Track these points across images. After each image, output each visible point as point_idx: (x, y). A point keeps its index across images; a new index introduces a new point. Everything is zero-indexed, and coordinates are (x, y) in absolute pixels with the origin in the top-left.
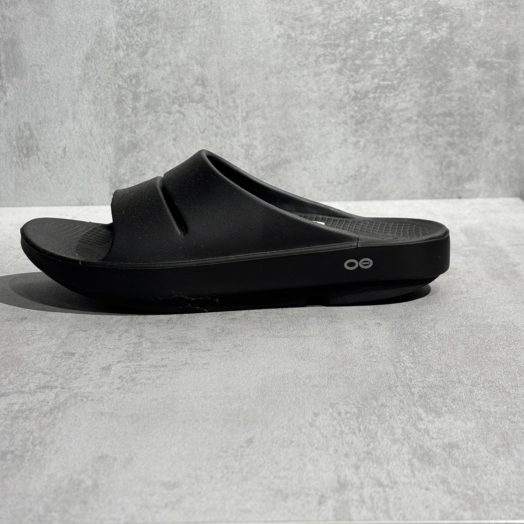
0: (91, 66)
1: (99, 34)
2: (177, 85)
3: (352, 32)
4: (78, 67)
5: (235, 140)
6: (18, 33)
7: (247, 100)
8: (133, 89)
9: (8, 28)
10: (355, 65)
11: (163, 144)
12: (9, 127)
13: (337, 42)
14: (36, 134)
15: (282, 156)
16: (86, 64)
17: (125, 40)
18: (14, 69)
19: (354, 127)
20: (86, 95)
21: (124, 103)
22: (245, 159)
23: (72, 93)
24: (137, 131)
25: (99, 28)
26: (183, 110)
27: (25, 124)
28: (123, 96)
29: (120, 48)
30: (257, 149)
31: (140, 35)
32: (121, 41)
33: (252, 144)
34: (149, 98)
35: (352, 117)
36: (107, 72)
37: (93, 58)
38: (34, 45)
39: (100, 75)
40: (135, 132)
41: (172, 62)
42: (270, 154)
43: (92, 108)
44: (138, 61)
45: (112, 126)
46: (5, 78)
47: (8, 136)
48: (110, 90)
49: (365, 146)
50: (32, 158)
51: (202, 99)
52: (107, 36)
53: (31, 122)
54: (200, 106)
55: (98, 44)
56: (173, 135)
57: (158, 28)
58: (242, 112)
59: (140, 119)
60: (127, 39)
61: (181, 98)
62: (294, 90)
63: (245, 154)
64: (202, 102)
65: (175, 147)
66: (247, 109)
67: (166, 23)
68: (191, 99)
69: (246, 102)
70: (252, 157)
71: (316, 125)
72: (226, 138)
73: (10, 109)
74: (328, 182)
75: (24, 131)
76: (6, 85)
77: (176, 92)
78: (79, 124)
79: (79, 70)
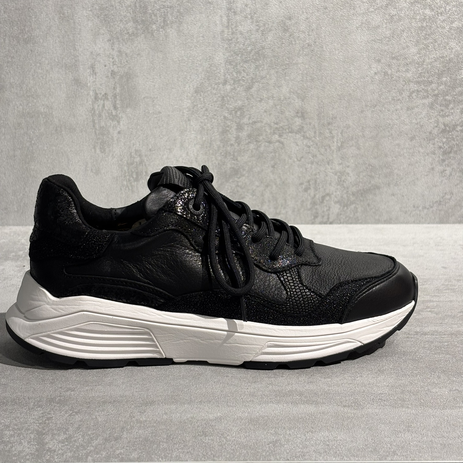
0: (200, 99)
1: (209, 70)
2: (278, 117)
3: (444, 71)
4: (187, 99)
5: (329, 167)
6: (133, 68)
7: (342, 131)
8: (238, 120)
9: (124, 63)
10: (445, 100)
11: (262, 170)
12: (122, 154)
13: (430, 79)
14: (145, 161)
15: (372, 182)
16: (195, 97)
17: (233, 75)
18: (128, 100)
19: (441, 157)
20: (194, 126)
21: (228, 133)
22: (337, 185)
23: (181, 123)
24: (239, 158)
25: (209, 64)
26: (282, 140)
27: (136, 151)
28: (228, 126)
29: (228, 83)
30: (349, 176)
31: (247, 71)
32: (229, 77)
33: (345, 171)
34: (252, 129)
35: (440, 147)
36: (214, 104)
37: (202, 92)
38: (147, 78)
39: (207, 107)
40: (237, 160)
41: (275, 96)
42: (361, 180)
43: (199, 137)
44: (243, 95)
45: (216, 154)
46: (119, 109)
47: (120, 162)
48: (216, 121)
49: (451, 174)
50: (141, 182)
51: (301, 129)
52: (216, 72)
53: (142, 149)
54: (298, 136)
55: (207, 79)
56: (272, 162)
57: (264, 65)
58: (337, 142)
59: (243, 148)
60: (235, 74)
61: (281, 129)
62: (388, 123)
63: (338, 181)
64: (301, 134)
65: (273, 174)
66: (341, 140)
67: (271, 60)
68: (290, 130)
69: (341, 133)
70: (344, 183)
71: (406, 155)
72: (321, 165)
73: (123, 138)
74: (414, 207)
75: (134, 158)
76: (120, 115)
77: (277, 124)
78: (186, 152)
79: (188, 103)
